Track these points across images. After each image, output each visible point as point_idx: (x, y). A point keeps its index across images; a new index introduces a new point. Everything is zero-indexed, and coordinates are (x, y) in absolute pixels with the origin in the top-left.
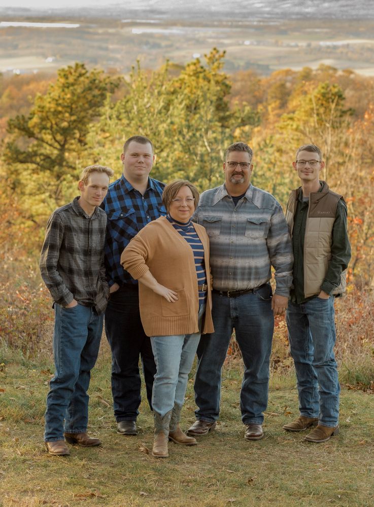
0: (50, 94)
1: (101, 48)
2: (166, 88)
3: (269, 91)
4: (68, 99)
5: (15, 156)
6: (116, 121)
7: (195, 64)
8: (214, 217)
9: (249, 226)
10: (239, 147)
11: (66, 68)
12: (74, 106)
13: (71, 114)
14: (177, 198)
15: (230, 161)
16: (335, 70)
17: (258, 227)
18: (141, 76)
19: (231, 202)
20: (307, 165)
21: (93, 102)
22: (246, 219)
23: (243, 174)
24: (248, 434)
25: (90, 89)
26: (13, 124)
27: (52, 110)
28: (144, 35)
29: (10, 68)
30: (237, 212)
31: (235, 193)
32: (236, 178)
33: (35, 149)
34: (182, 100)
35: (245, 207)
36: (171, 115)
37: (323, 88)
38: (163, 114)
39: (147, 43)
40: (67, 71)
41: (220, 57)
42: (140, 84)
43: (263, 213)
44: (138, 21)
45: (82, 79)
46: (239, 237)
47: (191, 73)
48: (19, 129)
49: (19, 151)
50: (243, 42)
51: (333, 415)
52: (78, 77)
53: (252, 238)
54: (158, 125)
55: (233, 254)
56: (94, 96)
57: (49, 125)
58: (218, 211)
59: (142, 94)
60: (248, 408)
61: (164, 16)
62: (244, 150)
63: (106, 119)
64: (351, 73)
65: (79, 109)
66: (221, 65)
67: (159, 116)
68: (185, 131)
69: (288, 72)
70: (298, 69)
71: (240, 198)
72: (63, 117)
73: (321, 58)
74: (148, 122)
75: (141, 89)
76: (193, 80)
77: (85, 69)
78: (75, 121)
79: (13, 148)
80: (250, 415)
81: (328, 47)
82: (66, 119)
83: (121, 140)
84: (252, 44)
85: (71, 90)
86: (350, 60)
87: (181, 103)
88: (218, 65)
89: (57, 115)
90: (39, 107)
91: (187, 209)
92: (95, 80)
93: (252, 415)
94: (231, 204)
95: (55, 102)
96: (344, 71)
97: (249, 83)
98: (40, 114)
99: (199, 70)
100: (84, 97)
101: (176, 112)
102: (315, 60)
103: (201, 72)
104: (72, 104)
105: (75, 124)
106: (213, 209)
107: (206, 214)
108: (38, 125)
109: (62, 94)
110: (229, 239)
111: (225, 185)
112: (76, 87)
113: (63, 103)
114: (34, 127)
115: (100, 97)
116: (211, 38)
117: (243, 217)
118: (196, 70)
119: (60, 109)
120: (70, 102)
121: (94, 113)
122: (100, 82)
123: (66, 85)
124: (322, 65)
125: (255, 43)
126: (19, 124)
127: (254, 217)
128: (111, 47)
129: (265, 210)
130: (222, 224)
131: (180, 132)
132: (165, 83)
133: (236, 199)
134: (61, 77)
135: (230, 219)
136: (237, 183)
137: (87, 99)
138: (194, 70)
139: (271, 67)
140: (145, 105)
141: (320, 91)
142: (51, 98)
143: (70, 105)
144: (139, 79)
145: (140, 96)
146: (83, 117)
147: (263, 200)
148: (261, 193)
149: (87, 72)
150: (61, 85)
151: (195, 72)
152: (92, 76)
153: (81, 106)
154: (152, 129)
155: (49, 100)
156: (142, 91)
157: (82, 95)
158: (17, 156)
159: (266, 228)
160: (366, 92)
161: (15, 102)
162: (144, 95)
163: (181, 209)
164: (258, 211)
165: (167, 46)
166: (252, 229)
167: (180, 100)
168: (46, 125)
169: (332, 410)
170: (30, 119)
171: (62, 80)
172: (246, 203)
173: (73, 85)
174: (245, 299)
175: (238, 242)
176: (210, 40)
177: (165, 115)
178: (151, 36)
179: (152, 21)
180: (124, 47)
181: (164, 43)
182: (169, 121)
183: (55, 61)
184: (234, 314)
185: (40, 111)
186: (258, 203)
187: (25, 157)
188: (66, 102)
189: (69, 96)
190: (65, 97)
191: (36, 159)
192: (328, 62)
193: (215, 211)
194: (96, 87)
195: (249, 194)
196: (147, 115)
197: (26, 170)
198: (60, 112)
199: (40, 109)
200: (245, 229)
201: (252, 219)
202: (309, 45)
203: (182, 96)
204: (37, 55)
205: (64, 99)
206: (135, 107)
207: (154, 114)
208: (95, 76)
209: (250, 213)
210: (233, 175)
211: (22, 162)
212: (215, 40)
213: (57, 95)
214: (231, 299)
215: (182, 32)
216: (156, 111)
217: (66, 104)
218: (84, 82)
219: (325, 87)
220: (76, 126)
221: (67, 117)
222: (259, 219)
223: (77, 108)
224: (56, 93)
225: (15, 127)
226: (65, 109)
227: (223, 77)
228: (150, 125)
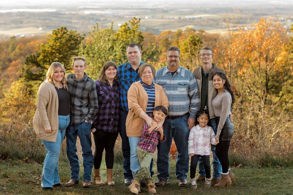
0: (48, 43)
1: (67, 22)
2: (112, 37)
3: (160, 42)
4: (58, 46)
5: (30, 77)
6: (87, 55)
7: (125, 26)
8: (163, 82)
9: (179, 86)
10: (173, 48)
11: (56, 30)
12: (61, 50)
13: (60, 54)
14: (144, 72)
15: (169, 55)
16: (195, 31)
17: (183, 86)
18: (99, 31)
19: (171, 75)
20: (206, 56)
21: (71, 47)
22: (177, 82)
23: (175, 61)
24: (181, 183)
25: (69, 40)
26: (29, 60)
27: (50, 52)
28: (91, 14)
29: (19, 34)
30: (173, 79)
31: (172, 70)
32: (172, 63)
33: (41, 73)
34: (121, 44)
35: (177, 77)
36: (115, 51)
37: (191, 37)
38: (111, 51)
39: (93, 19)
40: (57, 31)
41: (138, 22)
42: (99, 35)
43: (185, 79)
44: (88, 7)
45: (65, 35)
46: (175, 91)
47: (123, 31)
48: (32, 62)
49: (32, 74)
50: (145, 17)
51: (220, 173)
52: (63, 34)
53: (180, 91)
54: (108, 56)
55: (171, 99)
56: (71, 44)
57: (48, 60)
58: (165, 79)
59: (99, 40)
60: (180, 172)
61: (102, 4)
62: (176, 50)
63: (81, 54)
64: (203, 32)
65: (64, 51)
66: (138, 26)
67: (109, 51)
68: (123, 59)
69: (169, 32)
70: (175, 31)
71: (174, 73)
72: (56, 55)
73: (186, 25)
74: (103, 55)
75: (99, 38)
76: (124, 34)
77: (66, 30)
78: (62, 57)
79: (29, 72)
80: (181, 175)
81: (190, 19)
82: (57, 57)
83: (89, 65)
84: (149, 18)
85: (60, 41)
86: (202, 25)
87: (120, 45)
88: (136, 26)
89: (52, 55)
90: (43, 50)
91: (149, 77)
92: (72, 36)
93: (182, 175)
94: (170, 76)
95: (51, 48)
96: (199, 31)
97: (149, 39)
98: (43, 54)
99: (127, 29)
100: (67, 44)
101: (117, 50)
102: (183, 26)
103: (128, 30)
104: (60, 48)
105: (62, 59)
106: (162, 78)
107: (159, 81)
108: (42, 60)
109: (55, 43)
110: (170, 92)
111: (167, 67)
112: (62, 39)
113: (55, 48)
114: (40, 61)
115: (75, 44)
116: (127, 15)
117: (176, 82)
118: (125, 29)
119: (54, 51)
120: (59, 47)
121: (71, 53)
122: (75, 36)
123: (57, 38)
124: (188, 28)
125: (151, 18)
126: (32, 60)
127: (182, 81)
128: (73, 21)
129: (187, 78)
130: (167, 85)
131: (120, 60)
132: (111, 35)
133: (173, 73)
134: (54, 35)
135: (170, 83)
136: (173, 66)
137: (68, 46)
138: (124, 29)
139: (160, 30)
140: (101, 46)
141: (190, 39)
142: (49, 45)
143: (59, 49)
144: (98, 33)
145: (99, 42)
146: (66, 55)
147: (185, 73)
148: (184, 70)
149: (67, 31)
150: (54, 39)
151: (125, 30)
152: (70, 33)
153: (65, 50)
154: (105, 59)
155: (48, 46)
156: (100, 39)
157: (65, 44)
158: (31, 77)
159: (187, 87)
160: (211, 42)
161: (23, 52)
162: (100, 41)
163: (146, 77)
164: (183, 78)
165: (104, 20)
166: (180, 87)
167: (119, 43)
168: (46, 60)
169: (219, 171)
170: (38, 57)
171: (55, 36)
172: (177, 75)
173: (60, 38)
174: (178, 120)
175: (174, 94)
176: (127, 17)
177: (112, 51)
178: (95, 15)
179: (95, 7)
180: (80, 21)
181: (102, 19)
182: (114, 54)
183: (43, 29)
184: (172, 127)
185: (43, 53)
186: (183, 75)
187: (36, 77)
188: (57, 47)
189: (58, 44)
190: (56, 45)
191: (41, 78)
192: (191, 27)
193: (163, 79)
194: (72, 40)
195: (179, 70)
196: (102, 51)
197: (36, 84)
198: (54, 53)
199: (43, 52)
200: (177, 87)
201: (180, 82)
202: (180, 18)
203: (121, 41)
204: (33, 26)
205: (56, 46)
206: (96, 48)
207: (106, 51)
208: (71, 33)
209: (179, 80)
210: (171, 62)
211: (34, 80)
212: (130, 17)
213: (52, 44)
214: (171, 120)
215: (111, 13)
216: (107, 49)
217: (57, 48)
218: (66, 37)
219: (192, 37)
220: (63, 60)
221: (57, 56)
222: (184, 82)
223: (63, 50)
224: (51, 43)
225: (30, 61)
226: (56, 51)
227: (140, 33)
228: (104, 57)
